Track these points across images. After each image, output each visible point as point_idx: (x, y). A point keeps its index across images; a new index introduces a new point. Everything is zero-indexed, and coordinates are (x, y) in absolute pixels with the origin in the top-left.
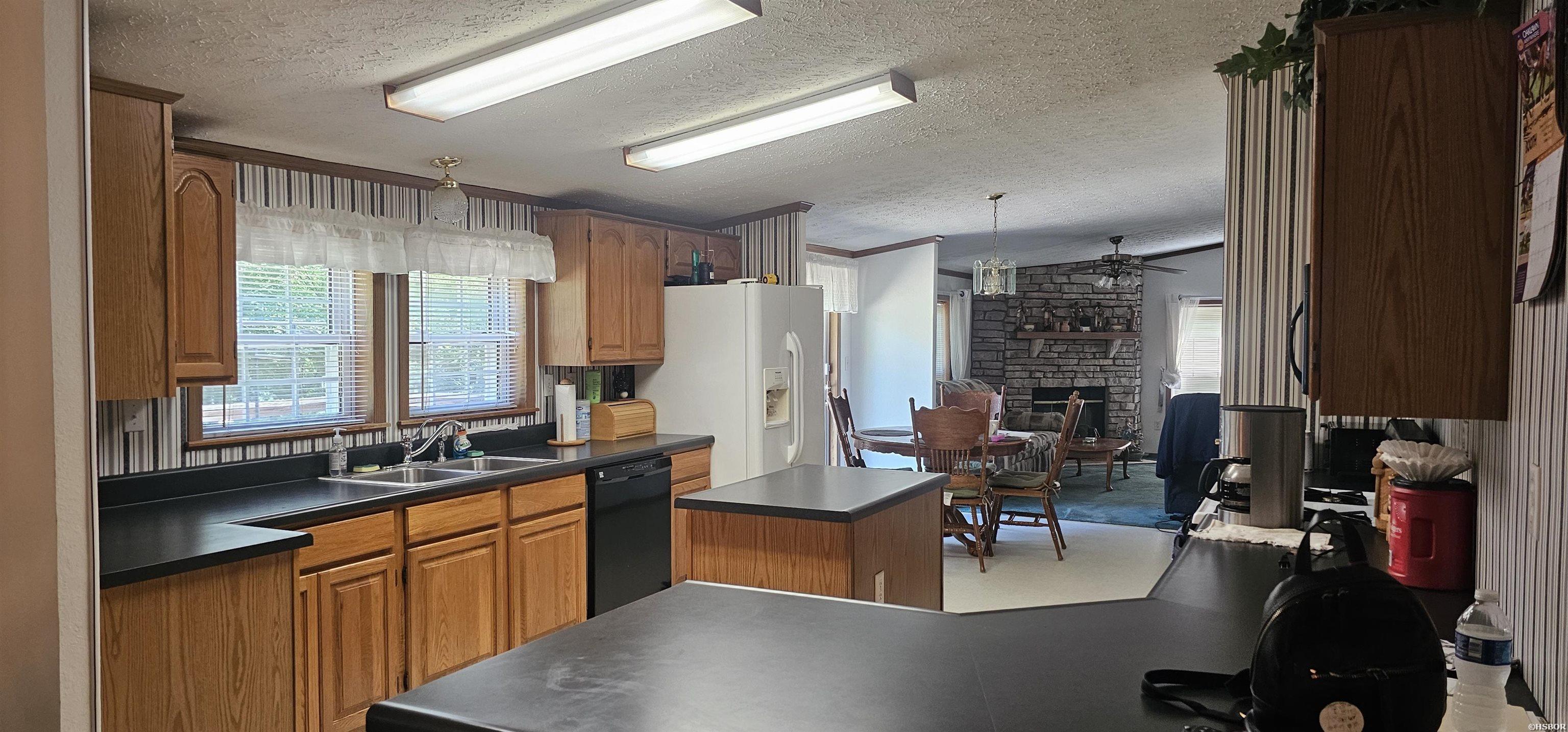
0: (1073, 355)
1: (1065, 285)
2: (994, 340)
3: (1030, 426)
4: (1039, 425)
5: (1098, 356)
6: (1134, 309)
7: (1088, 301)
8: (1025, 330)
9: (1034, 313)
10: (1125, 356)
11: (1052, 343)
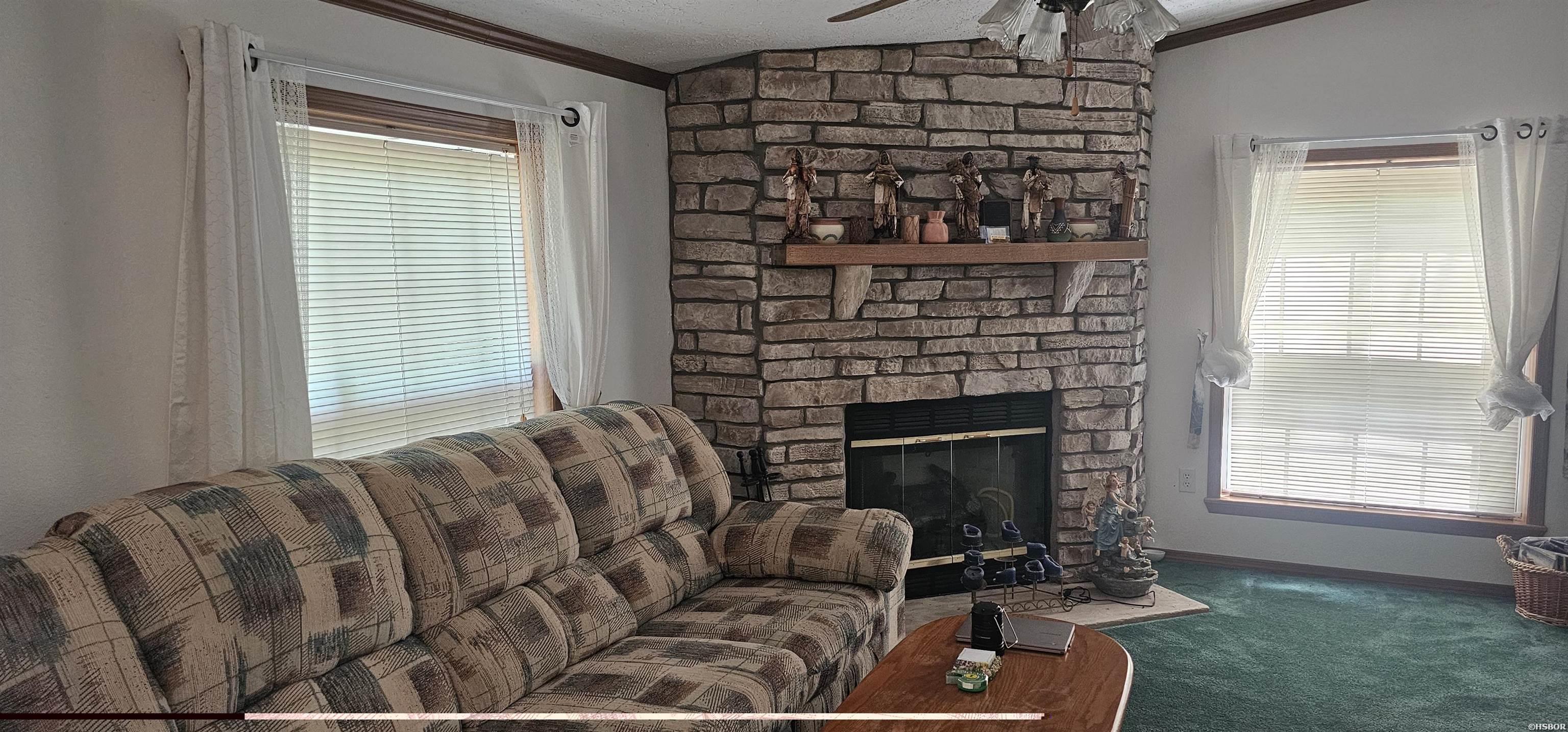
0: (964, 309)
1: (938, 107)
2: (728, 270)
3: (791, 564)
4: (818, 563)
5: (1031, 310)
6: (1131, 176)
7: (1003, 155)
8: (815, 240)
9: (843, 188)
10: (1106, 305)
11: (899, 275)
